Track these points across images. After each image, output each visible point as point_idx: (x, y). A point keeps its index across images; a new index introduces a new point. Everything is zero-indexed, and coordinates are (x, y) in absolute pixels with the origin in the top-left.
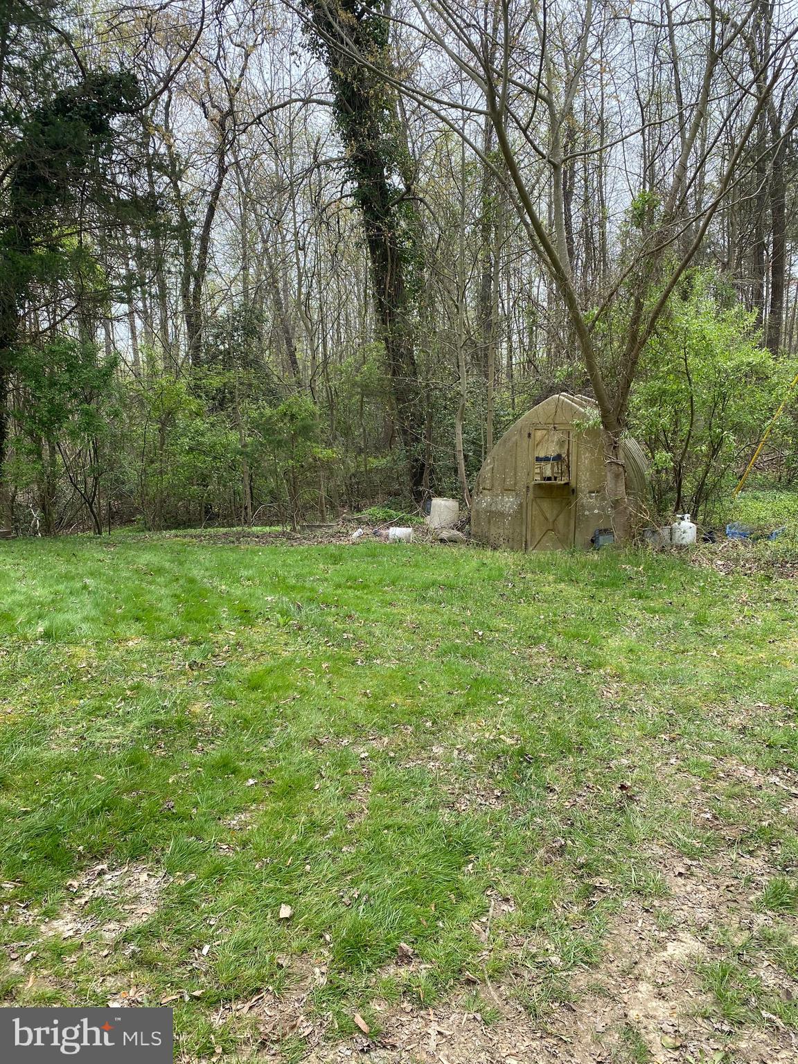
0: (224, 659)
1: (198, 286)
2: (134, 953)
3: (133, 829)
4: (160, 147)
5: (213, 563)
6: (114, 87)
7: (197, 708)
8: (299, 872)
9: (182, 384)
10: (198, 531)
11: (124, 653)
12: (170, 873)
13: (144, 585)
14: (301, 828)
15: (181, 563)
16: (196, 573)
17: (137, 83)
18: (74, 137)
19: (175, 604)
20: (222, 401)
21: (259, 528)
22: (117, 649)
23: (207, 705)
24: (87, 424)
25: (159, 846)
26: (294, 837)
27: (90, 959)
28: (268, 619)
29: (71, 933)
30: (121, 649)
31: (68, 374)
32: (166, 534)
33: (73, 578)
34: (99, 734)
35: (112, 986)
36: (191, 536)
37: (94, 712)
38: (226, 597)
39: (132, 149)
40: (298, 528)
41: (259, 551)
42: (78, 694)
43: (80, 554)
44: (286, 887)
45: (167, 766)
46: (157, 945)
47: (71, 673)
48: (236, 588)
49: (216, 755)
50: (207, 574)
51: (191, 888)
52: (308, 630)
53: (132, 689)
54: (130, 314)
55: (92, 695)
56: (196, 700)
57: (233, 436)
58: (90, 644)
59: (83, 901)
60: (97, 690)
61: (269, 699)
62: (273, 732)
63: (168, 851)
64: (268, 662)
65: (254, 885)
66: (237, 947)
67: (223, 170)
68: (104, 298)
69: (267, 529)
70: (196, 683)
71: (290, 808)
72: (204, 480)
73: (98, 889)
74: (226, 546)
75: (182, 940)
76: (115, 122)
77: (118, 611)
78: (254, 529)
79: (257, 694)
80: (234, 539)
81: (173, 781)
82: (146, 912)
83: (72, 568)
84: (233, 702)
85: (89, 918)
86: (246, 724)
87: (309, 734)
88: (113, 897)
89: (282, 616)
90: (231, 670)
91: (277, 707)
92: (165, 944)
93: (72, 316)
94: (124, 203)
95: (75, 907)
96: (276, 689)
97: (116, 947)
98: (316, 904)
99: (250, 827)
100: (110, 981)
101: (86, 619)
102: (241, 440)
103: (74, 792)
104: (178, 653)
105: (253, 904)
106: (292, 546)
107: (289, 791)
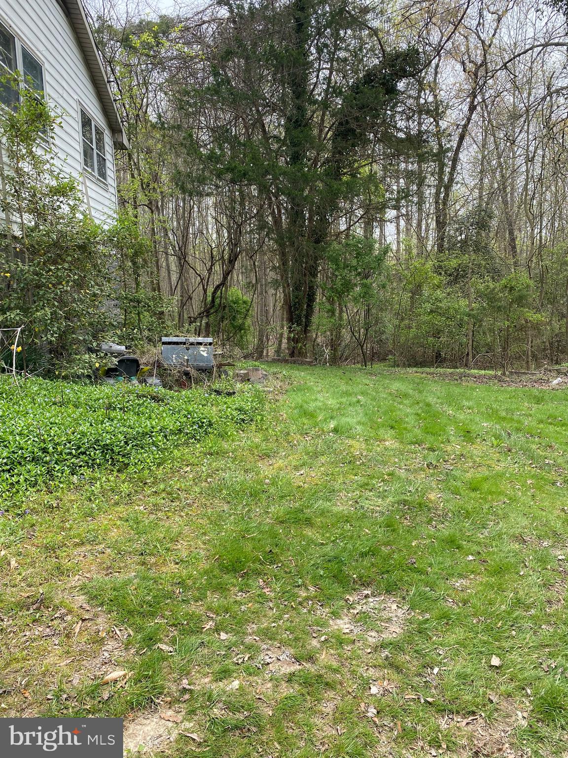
0: (452, 464)
1: (447, 195)
2: (387, 658)
3: (388, 572)
4: (428, 98)
5: (443, 394)
6: (403, 60)
7: (432, 496)
8: (506, 635)
9: (429, 265)
10: (432, 370)
11: (383, 449)
12: (412, 608)
13: (396, 404)
14: (509, 602)
15: (420, 392)
16: (431, 399)
17: (418, 54)
18: (375, 99)
19: (417, 420)
20: (457, 277)
21: (476, 371)
22: (378, 446)
23: (439, 496)
24: (365, 293)
25: (405, 588)
26: (503, 607)
27: (360, 652)
28: (484, 440)
29: (347, 631)
30: (381, 446)
31: (356, 259)
32: (410, 370)
33: (351, 395)
34: (367, 502)
35: (372, 675)
36: (427, 373)
37: (364, 486)
38: (453, 420)
39: (410, 101)
40: (507, 373)
41: (476, 388)
42: (354, 472)
43: (354, 379)
44: (496, 643)
45: (411, 533)
46: (402, 656)
47: (350, 457)
48: (460, 414)
49: (446, 533)
50: (439, 401)
51: (427, 623)
52: (516, 452)
53: (389, 475)
54: (397, 218)
55: (363, 474)
56: (432, 490)
57: (463, 303)
58: (361, 440)
59: (356, 612)
60: (366, 472)
61: (485, 499)
62: (488, 525)
63: (411, 593)
64: (484, 472)
65: (472, 635)
66: (459, 676)
67: (472, 108)
68: (382, 208)
69: (483, 372)
70: (432, 479)
71: (500, 584)
72: (437, 334)
73: (365, 607)
74: (452, 383)
75: (419, 658)
76: (401, 85)
77: (379, 420)
78: (472, 371)
79: (477, 494)
80: (457, 378)
81: (415, 545)
82: (394, 632)
83: (349, 388)
84: (458, 497)
85: (359, 624)
86: (468, 515)
87: (518, 532)
88: (374, 615)
89: (496, 439)
90: (457, 473)
91: (491, 507)
92: (408, 657)
93: (362, 220)
94: (401, 140)
95: (350, 614)
96: (491, 493)
97: (376, 649)
98: (520, 663)
99: (469, 591)
100: (371, 671)
101: (359, 423)
102: (469, 306)
103: (351, 538)
104: (419, 454)
105: (470, 649)
106: (502, 386)
107: (500, 571)
